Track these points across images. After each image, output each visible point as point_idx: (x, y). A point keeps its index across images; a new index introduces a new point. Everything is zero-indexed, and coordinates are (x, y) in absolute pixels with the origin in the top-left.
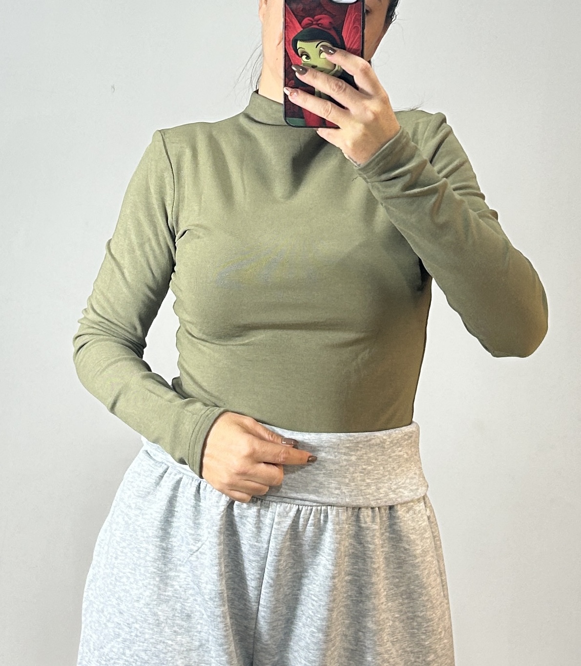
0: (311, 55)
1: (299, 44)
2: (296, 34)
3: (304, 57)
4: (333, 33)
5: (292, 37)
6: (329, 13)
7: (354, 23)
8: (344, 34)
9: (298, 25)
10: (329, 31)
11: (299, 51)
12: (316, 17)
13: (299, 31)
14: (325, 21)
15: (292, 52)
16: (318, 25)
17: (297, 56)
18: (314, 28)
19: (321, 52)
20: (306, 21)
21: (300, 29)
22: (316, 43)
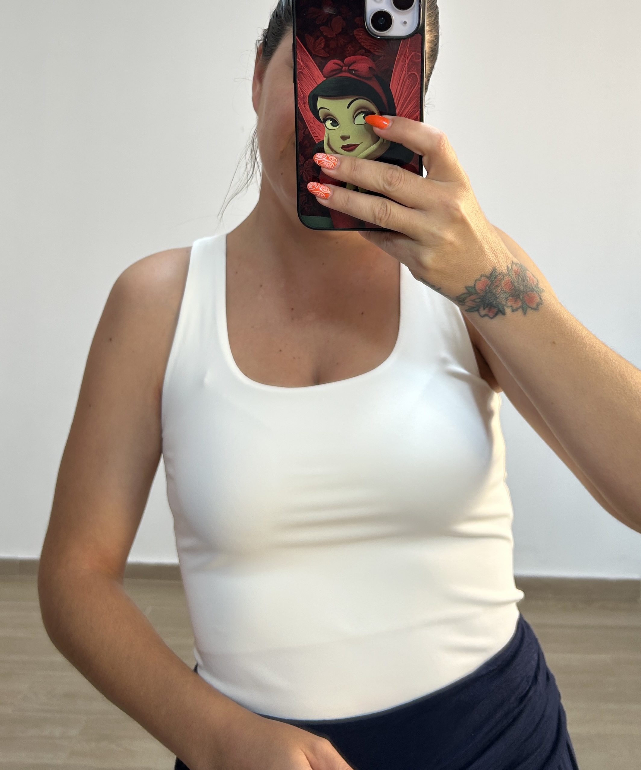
0: (341, 120)
1: (321, 102)
2: (315, 86)
3: (328, 123)
4: (374, 84)
5: (308, 93)
7: (409, 68)
9: (317, 72)
11: (321, 114)
13: (319, 82)
15: (308, 115)
16: (350, 71)
17: (317, 122)
21: (320, 79)
22: (348, 101)
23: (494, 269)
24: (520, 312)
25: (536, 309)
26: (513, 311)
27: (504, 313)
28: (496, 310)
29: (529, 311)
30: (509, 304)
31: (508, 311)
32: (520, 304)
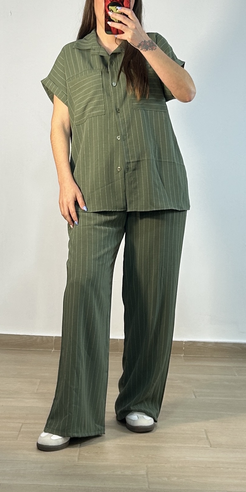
1: (110, 7)
8: (124, 4)
10: (119, 3)
18: (115, 2)
21: (110, 2)
22: (115, 7)
23: (145, 41)
24: (151, 50)
25: (155, 50)
26: (150, 50)
28: (146, 50)
29: (153, 50)
30: (149, 48)
31: (148, 50)
32: (151, 48)
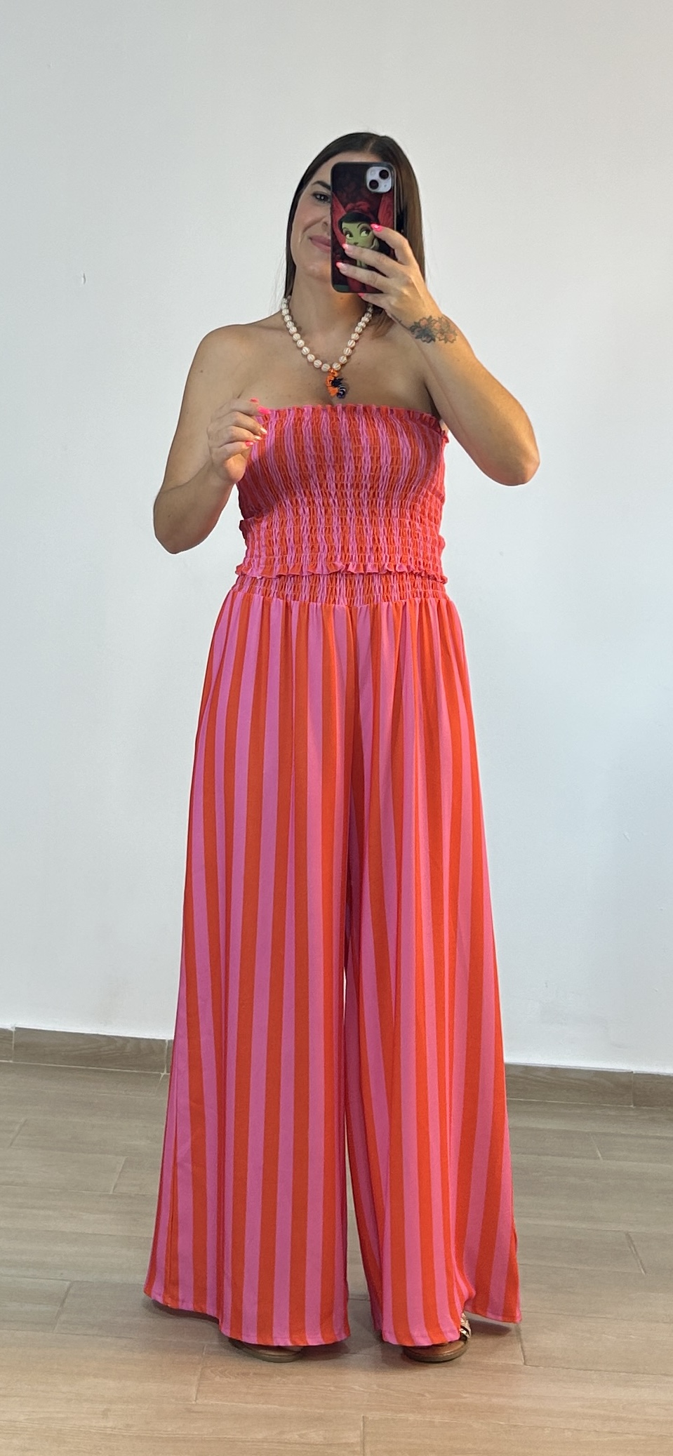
0: (353, 234)
1: (344, 225)
2: (341, 217)
3: (348, 236)
4: (371, 216)
5: (338, 218)
6: (367, 200)
7: (387, 208)
8: (380, 217)
9: (342, 209)
11: (344, 231)
12: (358, 203)
13: (343, 215)
14: (364, 206)
15: (338, 231)
16: (358, 209)
17: (342, 235)
19: (360, 233)
20: (349, 206)
22: (357, 225)
23: (431, 317)
24: (443, 341)
26: (440, 340)
27: (434, 340)
28: (430, 338)
30: (439, 335)
